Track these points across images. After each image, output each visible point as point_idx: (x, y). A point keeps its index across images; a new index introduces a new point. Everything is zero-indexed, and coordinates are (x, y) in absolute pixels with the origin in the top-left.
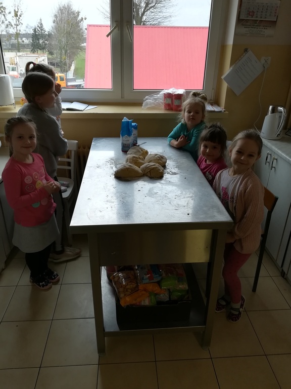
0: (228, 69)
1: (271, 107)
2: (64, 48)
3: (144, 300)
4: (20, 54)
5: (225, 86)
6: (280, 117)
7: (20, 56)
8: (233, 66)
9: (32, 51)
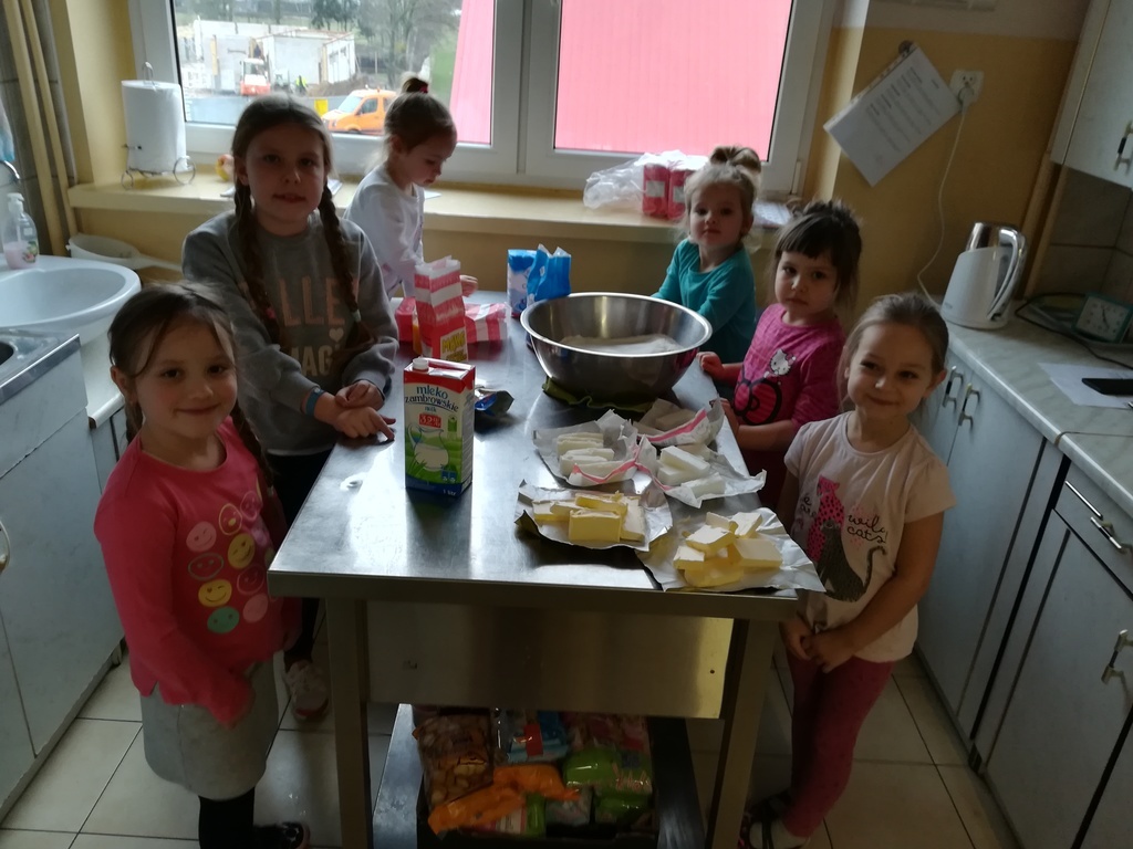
0: (846, 103)
1: (977, 228)
2: (403, 18)
3: (508, 818)
4: (280, 29)
5: (835, 153)
6: (1005, 260)
7: (279, 35)
8: (862, 94)
9: (313, 23)
